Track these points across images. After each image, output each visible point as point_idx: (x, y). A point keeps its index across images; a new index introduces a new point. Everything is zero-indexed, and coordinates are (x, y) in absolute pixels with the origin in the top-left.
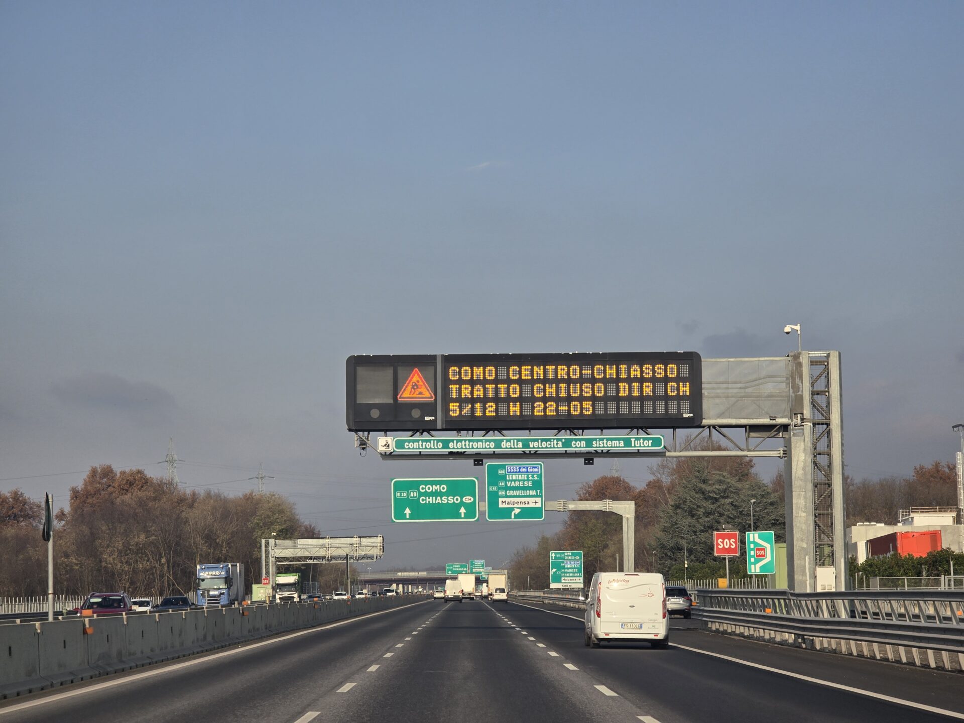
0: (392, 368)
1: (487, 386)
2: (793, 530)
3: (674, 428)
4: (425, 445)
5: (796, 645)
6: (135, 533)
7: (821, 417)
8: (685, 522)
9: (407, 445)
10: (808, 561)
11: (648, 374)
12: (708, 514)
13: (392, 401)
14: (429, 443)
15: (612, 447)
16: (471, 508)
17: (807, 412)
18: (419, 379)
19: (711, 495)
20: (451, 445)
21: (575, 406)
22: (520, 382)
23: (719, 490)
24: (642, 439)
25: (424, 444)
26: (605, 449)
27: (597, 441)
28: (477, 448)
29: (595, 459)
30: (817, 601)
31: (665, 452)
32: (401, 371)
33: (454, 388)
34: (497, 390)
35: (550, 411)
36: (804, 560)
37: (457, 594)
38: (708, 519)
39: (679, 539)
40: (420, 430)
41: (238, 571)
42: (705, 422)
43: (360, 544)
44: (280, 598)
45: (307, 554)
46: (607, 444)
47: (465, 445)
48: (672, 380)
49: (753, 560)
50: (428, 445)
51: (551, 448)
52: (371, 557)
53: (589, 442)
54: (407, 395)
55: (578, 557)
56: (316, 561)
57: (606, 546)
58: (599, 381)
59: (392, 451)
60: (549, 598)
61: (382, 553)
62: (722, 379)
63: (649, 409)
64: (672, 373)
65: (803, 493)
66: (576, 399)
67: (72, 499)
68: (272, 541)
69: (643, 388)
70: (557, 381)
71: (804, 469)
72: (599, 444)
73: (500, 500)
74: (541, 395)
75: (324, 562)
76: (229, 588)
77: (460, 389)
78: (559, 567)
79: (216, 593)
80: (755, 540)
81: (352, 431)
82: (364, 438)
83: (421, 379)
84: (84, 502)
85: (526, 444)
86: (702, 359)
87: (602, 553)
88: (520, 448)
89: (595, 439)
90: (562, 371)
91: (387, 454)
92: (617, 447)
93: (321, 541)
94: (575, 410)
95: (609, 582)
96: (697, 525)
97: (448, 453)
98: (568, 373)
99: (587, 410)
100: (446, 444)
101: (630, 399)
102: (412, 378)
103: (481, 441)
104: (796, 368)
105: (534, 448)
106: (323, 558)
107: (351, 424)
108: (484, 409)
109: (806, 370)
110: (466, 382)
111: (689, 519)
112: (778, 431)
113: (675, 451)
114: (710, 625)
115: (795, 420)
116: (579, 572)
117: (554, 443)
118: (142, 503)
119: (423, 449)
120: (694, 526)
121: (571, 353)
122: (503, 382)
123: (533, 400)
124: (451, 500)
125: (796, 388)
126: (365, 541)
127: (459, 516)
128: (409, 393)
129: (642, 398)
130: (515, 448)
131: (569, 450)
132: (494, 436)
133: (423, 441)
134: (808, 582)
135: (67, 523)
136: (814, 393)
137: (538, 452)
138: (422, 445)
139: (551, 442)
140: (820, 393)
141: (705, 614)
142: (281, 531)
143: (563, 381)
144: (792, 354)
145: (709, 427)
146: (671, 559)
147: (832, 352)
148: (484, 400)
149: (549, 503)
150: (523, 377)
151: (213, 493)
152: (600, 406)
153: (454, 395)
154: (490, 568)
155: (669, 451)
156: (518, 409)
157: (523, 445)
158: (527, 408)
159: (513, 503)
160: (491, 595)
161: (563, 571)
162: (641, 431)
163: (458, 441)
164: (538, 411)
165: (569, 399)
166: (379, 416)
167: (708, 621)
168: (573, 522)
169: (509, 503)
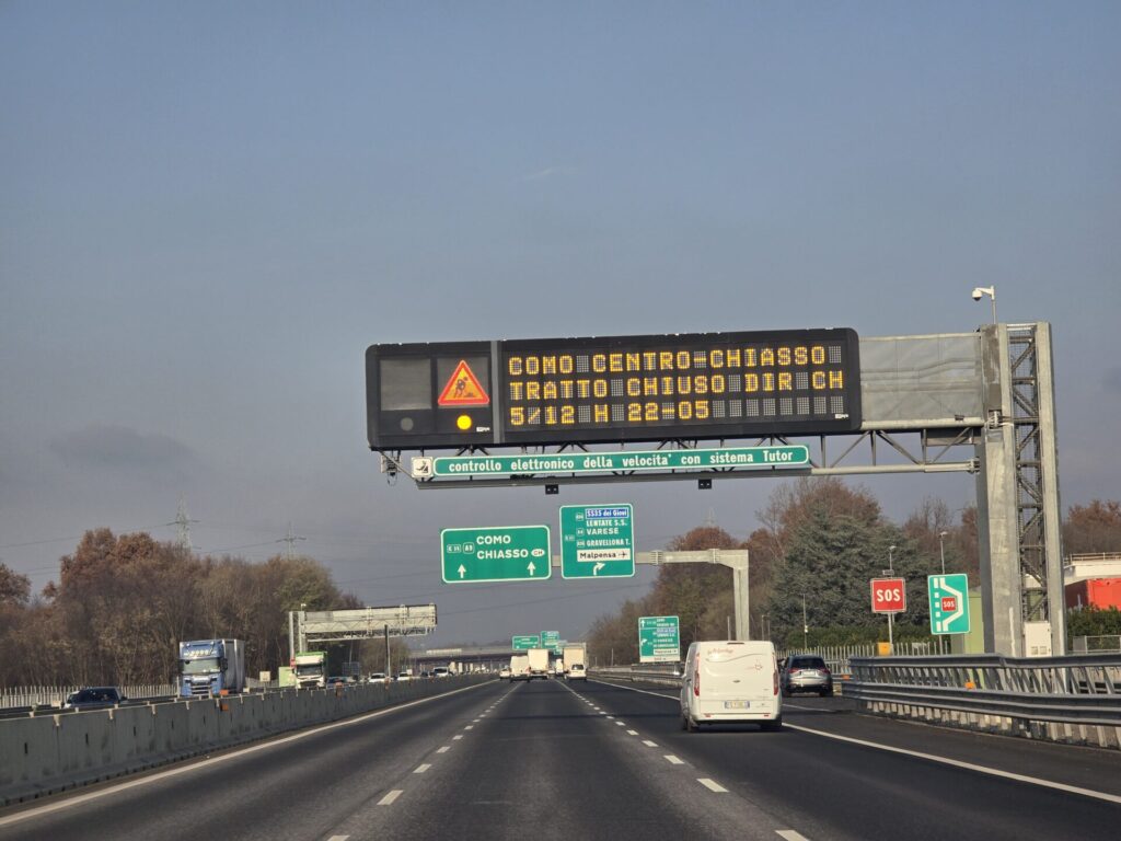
0: (429, 361)
1: (562, 382)
2: (990, 572)
3: (822, 435)
4: (478, 467)
5: (1014, 733)
6: (138, 608)
7: (1025, 415)
8: (803, 578)
9: (453, 468)
10: (1012, 615)
11: (785, 360)
12: (831, 567)
13: (428, 406)
14: (482, 464)
15: (736, 463)
16: (541, 564)
17: (1007, 408)
18: (467, 375)
19: (835, 543)
20: (513, 465)
21: (685, 407)
22: (608, 375)
23: (844, 537)
24: (778, 451)
25: (476, 465)
26: (727, 467)
27: (716, 455)
28: (550, 469)
29: (713, 481)
30: (1031, 670)
31: (810, 469)
32: (442, 364)
33: (516, 386)
34: (575, 388)
35: (650, 415)
36: (1007, 615)
37: (524, 673)
38: (830, 574)
39: (797, 599)
40: (470, 445)
41: (236, 649)
42: (865, 425)
43: (408, 614)
45: (344, 628)
46: (729, 459)
47: (533, 465)
48: (818, 368)
49: (938, 614)
50: (482, 466)
51: (652, 466)
52: (422, 630)
53: (705, 457)
54: (450, 397)
55: (672, 624)
56: (355, 637)
57: (704, 611)
58: (717, 371)
59: (432, 476)
60: (640, 675)
61: (434, 626)
62: (887, 366)
63: (787, 409)
64: (818, 358)
65: (1003, 521)
66: (685, 398)
67: (63, 570)
68: (301, 614)
69: (778, 380)
70: (659, 373)
71: (1004, 487)
72: (720, 460)
73: (579, 552)
74: (638, 393)
75: (365, 638)
76: (223, 672)
77: (524, 388)
78: (650, 637)
79: (206, 679)
80: (941, 587)
81: (377, 450)
82: (393, 460)
83: (471, 375)
84: (78, 573)
85: (617, 462)
86: (860, 339)
87: (699, 619)
88: (609, 468)
89: (714, 453)
90: (666, 360)
91: (425, 480)
92: (743, 463)
93: (361, 613)
94: (685, 413)
95: (709, 653)
96: (818, 581)
97: (509, 478)
98: (674, 363)
99: (702, 412)
100: (506, 464)
101: (760, 395)
102: (457, 374)
103: (555, 459)
104: (991, 348)
105: (629, 466)
106: (364, 632)
107: (374, 440)
108: (559, 415)
109: (1003, 349)
110: (532, 378)
111: (808, 574)
112: (967, 436)
113: (824, 466)
114: (870, 706)
115: (990, 420)
116: (675, 641)
117: (656, 460)
118: (146, 572)
119: (474, 472)
120: (815, 583)
121: (677, 335)
122: (584, 376)
123: (626, 400)
124: (517, 553)
125: (990, 374)
126: (412, 610)
127: (527, 574)
128: (453, 395)
129: (777, 394)
130: (602, 468)
131: (678, 468)
132: (573, 452)
133: (475, 461)
134: (1013, 644)
135: (57, 600)
136: (1016, 382)
137: (634, 473)
138: (473, 467)
139: (652, 458)
140: (1025, 382)
141: (864, 691)
142: (313, 602)
143: (667, 373)
144: (985, 328)
145: (871, 432)
146: (788, 623)
147: (1039, 325)
148: (558, 403)
149: (641, 555)
150: (612, 369)
151: (232, 559)
152: (719, 407)
153: (517, 396)
154: (565, 641)
155: (816, 467)
156: (605, 413)
157: (613, 463)
158: (618, 410)
159: (595, 556)
160: (567, 672)
161: (655, 641)
162: (776, 440)
163: (523, 460)
164: (634, 416)
165: (676, 398)
166: (413, 428)
167: (867, 701)
168: (665, 583)
169: (589, 556)
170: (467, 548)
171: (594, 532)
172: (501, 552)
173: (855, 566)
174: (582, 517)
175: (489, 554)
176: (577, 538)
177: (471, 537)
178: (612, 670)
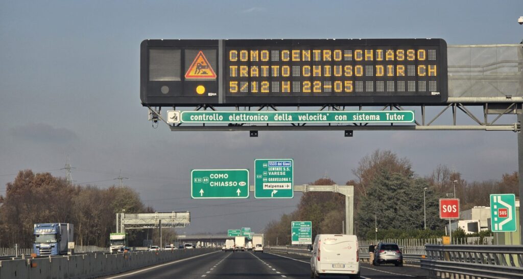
0: (180, 51)
1: (262, 67)
3: (422, 104)
4: (208, 118)
6: (43, 209)
8: (376, 204)
9: (193, 118)
11: (401, 57)
12: (390, 199)
13: (179, 79)
14: (211, 116)
15: (369, 120)
16: (244, 190)
18: (203, 60)
19: (392, 187)
20: (230, 118)
21: (338, 85)
22: (291, 63)
23: (397, 184)
24: (395, 114)
25: (207, 116)
26: (363, 123)
27: (356, 115)
28: (253, 121)
29: (354, 132)
31: (415, 126)
32: (188, 53)
33: (233, 68)
34: (270, 70)
35: (316, 89)
37: (232, 248)
38: (389, 202)
39: (372, 214)
40: (204, 104)
41: (68, 229)
42: (450, 99)
43: (176, 216)
44: (113, 250)
45: (144, 223)
46: (365, 118)
47: (243, 118)
48: (421, 63)
49: (496, 219)
50: (211, 118)
51: (317, 120)
52: (182, 225)
53: (350, 116)
54: (192, 74)
55: (308, 225)
56: (149, 227)
57: (323, 220)
58: (359, 63)
59: (180, 122)
60: (292, 251)
61: (189, 222)
62: (464, 63)
63: (401, 88)
64: (421, 57)
66: (338, 79)
67: (8, 190)
68: (123, 215)
69: (396, 70)
70: (322, 63)
72: (359, 118)
73: (264, 184)
74: (309, 75)
75: (154, 228)
76: (58, 242)
77: (238, 70)
78: (297, 231)
79: (48, 246)
80: (498, 202)
81: (146, 106)
82: (156, 112)
83: (206, 61)
84: (15, 192)
85: (295, 117)
86: (448, 46)
87: (320, 224)
88: (290, 121)
90: (327, 55)
91: (176, 125)
92: (374, 120)
93: (152, 215)
94: (338, 88)
95: (325, 240)
96: (383, 206)
97: (227, 125)
98: (332, 57)
99: (348, 88)
100: (226, 116)
101: (385, 79)
103: (257, 114)
105: (302, 120)
106: (153, 225)
107: (144, 99)
108: (260, 87)
110: (244, 63)
111: (378, 202)
112: (513, 108)
113: (423, 124)
116: (309, 234)
117: (319, 117)
119: (206, 121)
120: (381, 206)
121: (334, 39)
122: (275, 63)
123: (302, 79)
124: (231, 184)
126: (179, 215)
127: (236, 195)
128: (194, 73)
129: (395, 79)
130: (286, 121)
131: (333, 123)
132: (268, 110)
133: (207, 114)
135: (4, 204)
137: (305, 125)
138: (205, 118)
139: (317, 115)
141: (437, 265)
142: (130, 209)
143: (327, 63)
145: (453, 104)
146: (367, 226)
148: (260, 79)
149: (297, 187)
150: (293, 60)
151: (91, 187)
152: (360, 85)
153: (234, 74)
154: (253, 233)
155: (418, 125)
156: (288, 87)
157: (292, 118)
158: (297, 86)
159: (273, 186)
160: (254, 248)
161: (299, 234)
162: (394, 107)
163: (236, 114)
164: (306, 89)
165: (333, 79)
166: (170, 91)
167: (437, 271)
168: (303, 205)
169: (269, 187)
170: (205, 180)
171: (273, 174)
172: (223, 183)
173: (401, 198)
174: (266, 165)
175: (216, 184)
176: (263, 177)
177: (207, 174)
178: (277, 248)
